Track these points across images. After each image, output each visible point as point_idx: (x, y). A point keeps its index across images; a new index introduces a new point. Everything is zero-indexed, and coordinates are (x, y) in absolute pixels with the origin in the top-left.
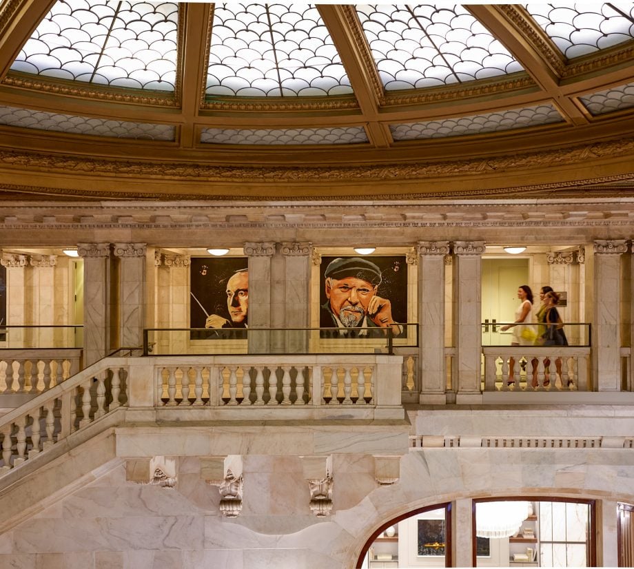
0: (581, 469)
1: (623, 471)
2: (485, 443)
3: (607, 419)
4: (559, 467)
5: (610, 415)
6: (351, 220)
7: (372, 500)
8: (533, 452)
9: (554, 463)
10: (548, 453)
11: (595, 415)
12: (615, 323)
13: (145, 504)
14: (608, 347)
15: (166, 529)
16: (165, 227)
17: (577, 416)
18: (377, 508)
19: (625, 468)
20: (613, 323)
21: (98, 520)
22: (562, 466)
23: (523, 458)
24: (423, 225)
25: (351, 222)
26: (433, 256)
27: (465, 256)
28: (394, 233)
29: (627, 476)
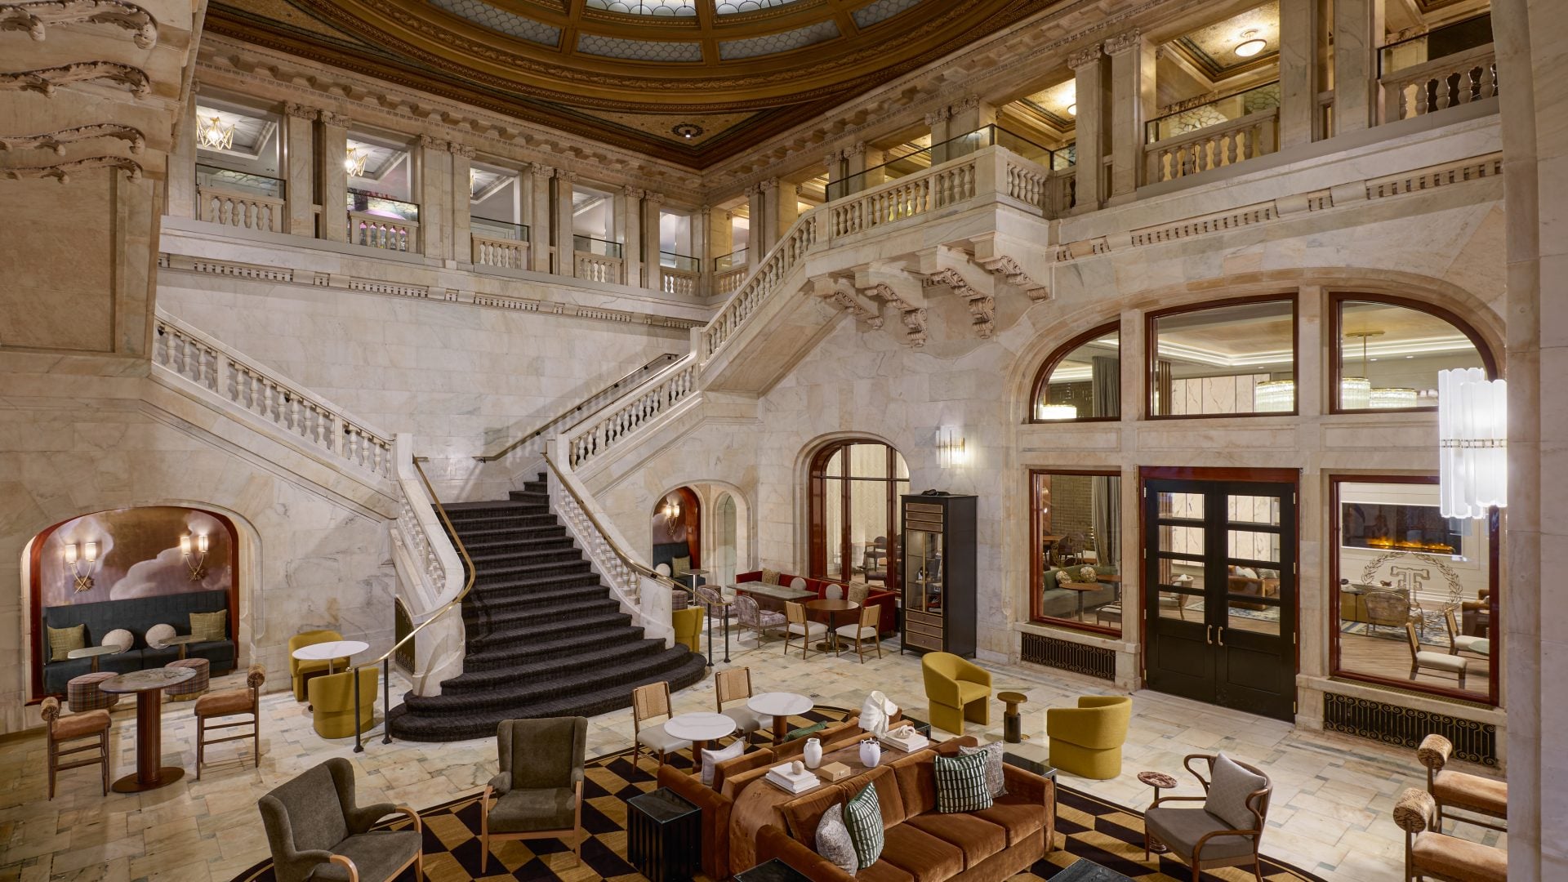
0: (1257, 249)
1: (1314, 241)
2: (1137, 240)
3: (1280, 178)
4: (1228, 251)
5: (1283, 171)
6: (1006, 60)
7: (1029, 318)
8: (1196, 242)
9: (1222, 248)
10: (1215, 239)
11: (1263, 176)
12: (1303, 63)
13: (865, 343)
14: (1295, 95)
15: (878, 361)
16: (874, 123)
17: (1239, 183)
18: (1034, 325)
19: (1317, 236)
20: (1302, 63)
21: (839, 359)
22: (1232, 250)
23: (1185, 250)
24: (1074, 38)
25: (1006, 62)
26: (1085, 65)
27: (1118, 52)
28: (1049, 57)
29: (1321, 245)
